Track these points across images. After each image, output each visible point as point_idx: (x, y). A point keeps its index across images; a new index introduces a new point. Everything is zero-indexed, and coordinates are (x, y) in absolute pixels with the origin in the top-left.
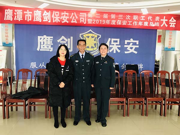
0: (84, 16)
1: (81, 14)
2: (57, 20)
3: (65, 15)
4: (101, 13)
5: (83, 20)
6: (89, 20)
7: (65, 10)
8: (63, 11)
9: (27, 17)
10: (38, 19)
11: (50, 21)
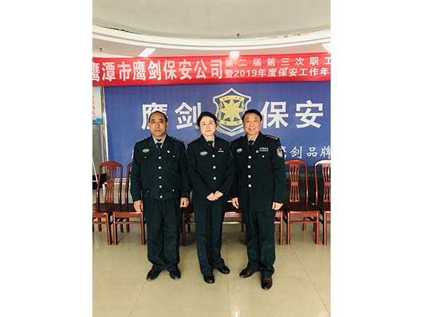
0: (217, 65)
1: (212, 61)
2: (172, 75)
3: (185, 66)
4: (248, 57)
5: (216, 73)
6: (227, 71)
7: (184, 57)
8: (181, 59)
9: (122, 73)
10: (141, 76)
11: (159, 79)
